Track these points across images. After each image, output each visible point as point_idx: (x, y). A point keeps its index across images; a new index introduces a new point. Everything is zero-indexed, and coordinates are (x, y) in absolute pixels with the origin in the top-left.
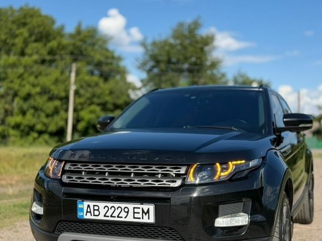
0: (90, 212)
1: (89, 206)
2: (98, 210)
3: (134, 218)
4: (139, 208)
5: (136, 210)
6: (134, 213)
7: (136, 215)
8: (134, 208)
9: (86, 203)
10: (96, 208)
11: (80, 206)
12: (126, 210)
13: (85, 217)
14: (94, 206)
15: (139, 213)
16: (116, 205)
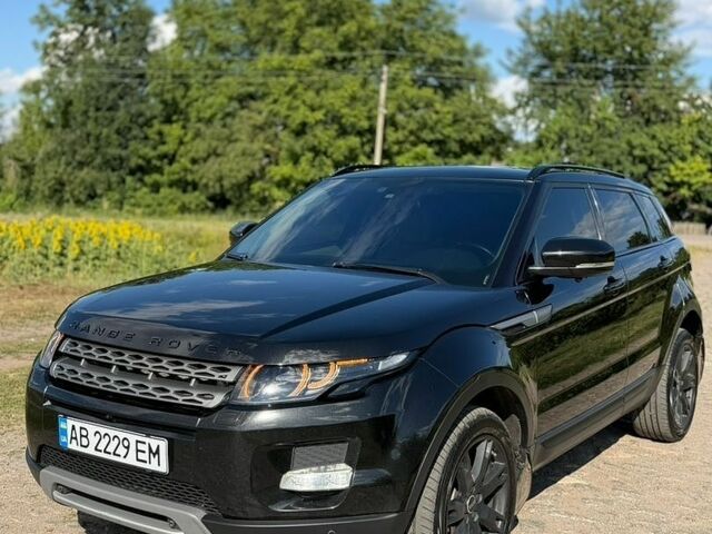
0: (76, 438)
1: (73, 428)
2: (86, 437)
3: (138, 460)
4: (144, 443)
5: (141, 447)
6: (138, 451)
7: (141, 456)
8: (137, 442)
9: (70, 422)
10: (84, 433)
11: (62, 425)
12: (126, 444)
13: (70, 446)
14: (81, 428)
15: (144, 452)
16: (112, 433)
